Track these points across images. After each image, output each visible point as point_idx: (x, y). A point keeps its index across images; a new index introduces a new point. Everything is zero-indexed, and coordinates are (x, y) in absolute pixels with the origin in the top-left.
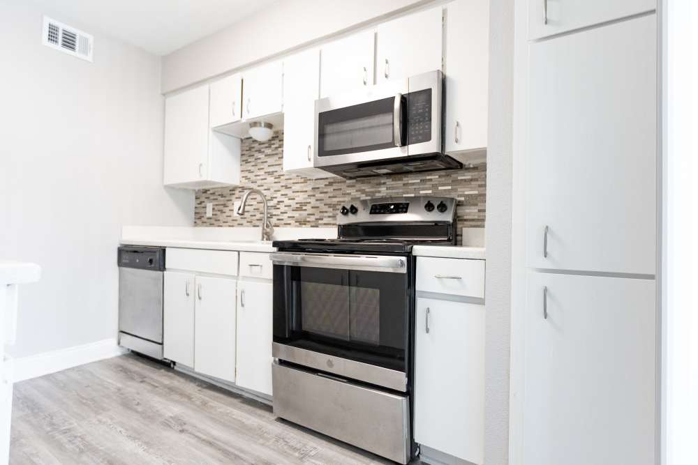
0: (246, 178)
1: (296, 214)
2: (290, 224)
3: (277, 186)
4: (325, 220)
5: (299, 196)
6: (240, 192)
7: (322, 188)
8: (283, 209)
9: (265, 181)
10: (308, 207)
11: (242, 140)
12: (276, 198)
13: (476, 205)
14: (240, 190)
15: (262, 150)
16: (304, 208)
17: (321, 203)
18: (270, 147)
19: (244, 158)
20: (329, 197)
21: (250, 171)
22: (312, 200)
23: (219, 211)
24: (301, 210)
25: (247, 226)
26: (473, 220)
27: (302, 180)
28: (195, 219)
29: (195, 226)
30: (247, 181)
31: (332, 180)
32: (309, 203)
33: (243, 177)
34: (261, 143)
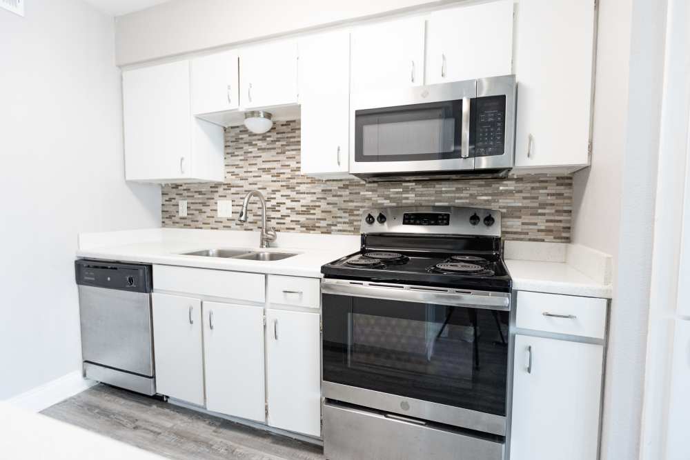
0: (233, 174)
1: (302, 218)
2: (294, 229)
3: (277, 186)
4: (340, 227)
5: (304, 198)
6: (224, 189)
7: (335, 190)
8: (284, 211)
9: (259, 179)
10: (317, 211)
11: (225, 129)
12: (274, 198)
13: (520, 217)
14: (226, 187)
15: (254, 143)
16: (312, 211)
17: (334, 207)
18: (265, 139)
19: (229, 151)
20: (344, 201)
21: (237, 166)
22: (323, 204)
23: (196, 210)
24: (308, 214)
25: (237, 229)
26: (515, 233)
27: (309, 181)
28: (163, 218)
29: (163, 227)
30: (234, 177)
31: (347, 183)
32: (319, 206)
33: (228, 172)
34: (252, 135)
